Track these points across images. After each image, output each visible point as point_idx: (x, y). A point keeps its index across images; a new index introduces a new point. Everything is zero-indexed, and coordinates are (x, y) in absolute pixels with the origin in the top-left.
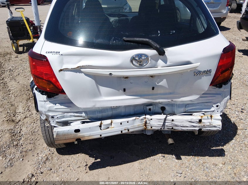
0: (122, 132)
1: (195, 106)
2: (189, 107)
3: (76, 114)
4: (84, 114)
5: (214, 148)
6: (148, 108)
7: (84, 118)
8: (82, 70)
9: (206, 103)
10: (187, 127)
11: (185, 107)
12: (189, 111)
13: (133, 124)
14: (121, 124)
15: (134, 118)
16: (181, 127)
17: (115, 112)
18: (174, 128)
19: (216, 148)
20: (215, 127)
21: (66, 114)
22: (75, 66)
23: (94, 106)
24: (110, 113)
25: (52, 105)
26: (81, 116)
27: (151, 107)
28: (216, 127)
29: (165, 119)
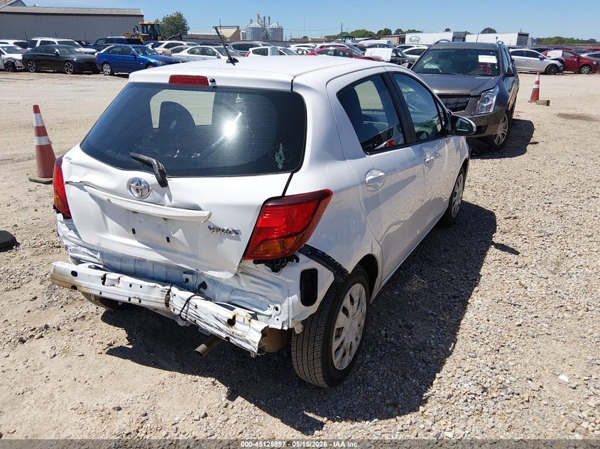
0: (130, 299)
1: (244, 296)
2: (236, 294)
3: (90, 253)
4: (98, 256)
5: (311, 415)
6: (185, 276)
7: (99, 262)
8: (85, 187)
9: (259, 297)
10: (212, 326)
11: (231, 294)
12: (234, 302)
13: (149, 294)
14: (131, 286)
15: (153, 284)
16: (205, 323)
17: (139, 267)
18: (198, 321)
19: (316, 417)
20: (247, 342)
21: (79, 248)
22: (78, 180)
23: (99, 244)
24: (131, 266)
25: (67, 229)
26: (95, 258)
27: (189, 277)
28: (249, 344)
29: (188, 301)
